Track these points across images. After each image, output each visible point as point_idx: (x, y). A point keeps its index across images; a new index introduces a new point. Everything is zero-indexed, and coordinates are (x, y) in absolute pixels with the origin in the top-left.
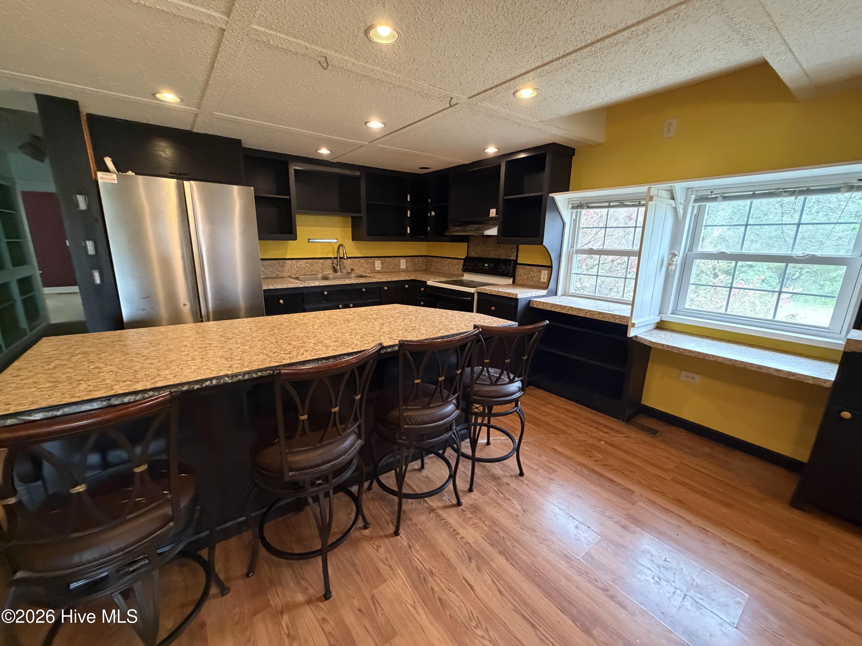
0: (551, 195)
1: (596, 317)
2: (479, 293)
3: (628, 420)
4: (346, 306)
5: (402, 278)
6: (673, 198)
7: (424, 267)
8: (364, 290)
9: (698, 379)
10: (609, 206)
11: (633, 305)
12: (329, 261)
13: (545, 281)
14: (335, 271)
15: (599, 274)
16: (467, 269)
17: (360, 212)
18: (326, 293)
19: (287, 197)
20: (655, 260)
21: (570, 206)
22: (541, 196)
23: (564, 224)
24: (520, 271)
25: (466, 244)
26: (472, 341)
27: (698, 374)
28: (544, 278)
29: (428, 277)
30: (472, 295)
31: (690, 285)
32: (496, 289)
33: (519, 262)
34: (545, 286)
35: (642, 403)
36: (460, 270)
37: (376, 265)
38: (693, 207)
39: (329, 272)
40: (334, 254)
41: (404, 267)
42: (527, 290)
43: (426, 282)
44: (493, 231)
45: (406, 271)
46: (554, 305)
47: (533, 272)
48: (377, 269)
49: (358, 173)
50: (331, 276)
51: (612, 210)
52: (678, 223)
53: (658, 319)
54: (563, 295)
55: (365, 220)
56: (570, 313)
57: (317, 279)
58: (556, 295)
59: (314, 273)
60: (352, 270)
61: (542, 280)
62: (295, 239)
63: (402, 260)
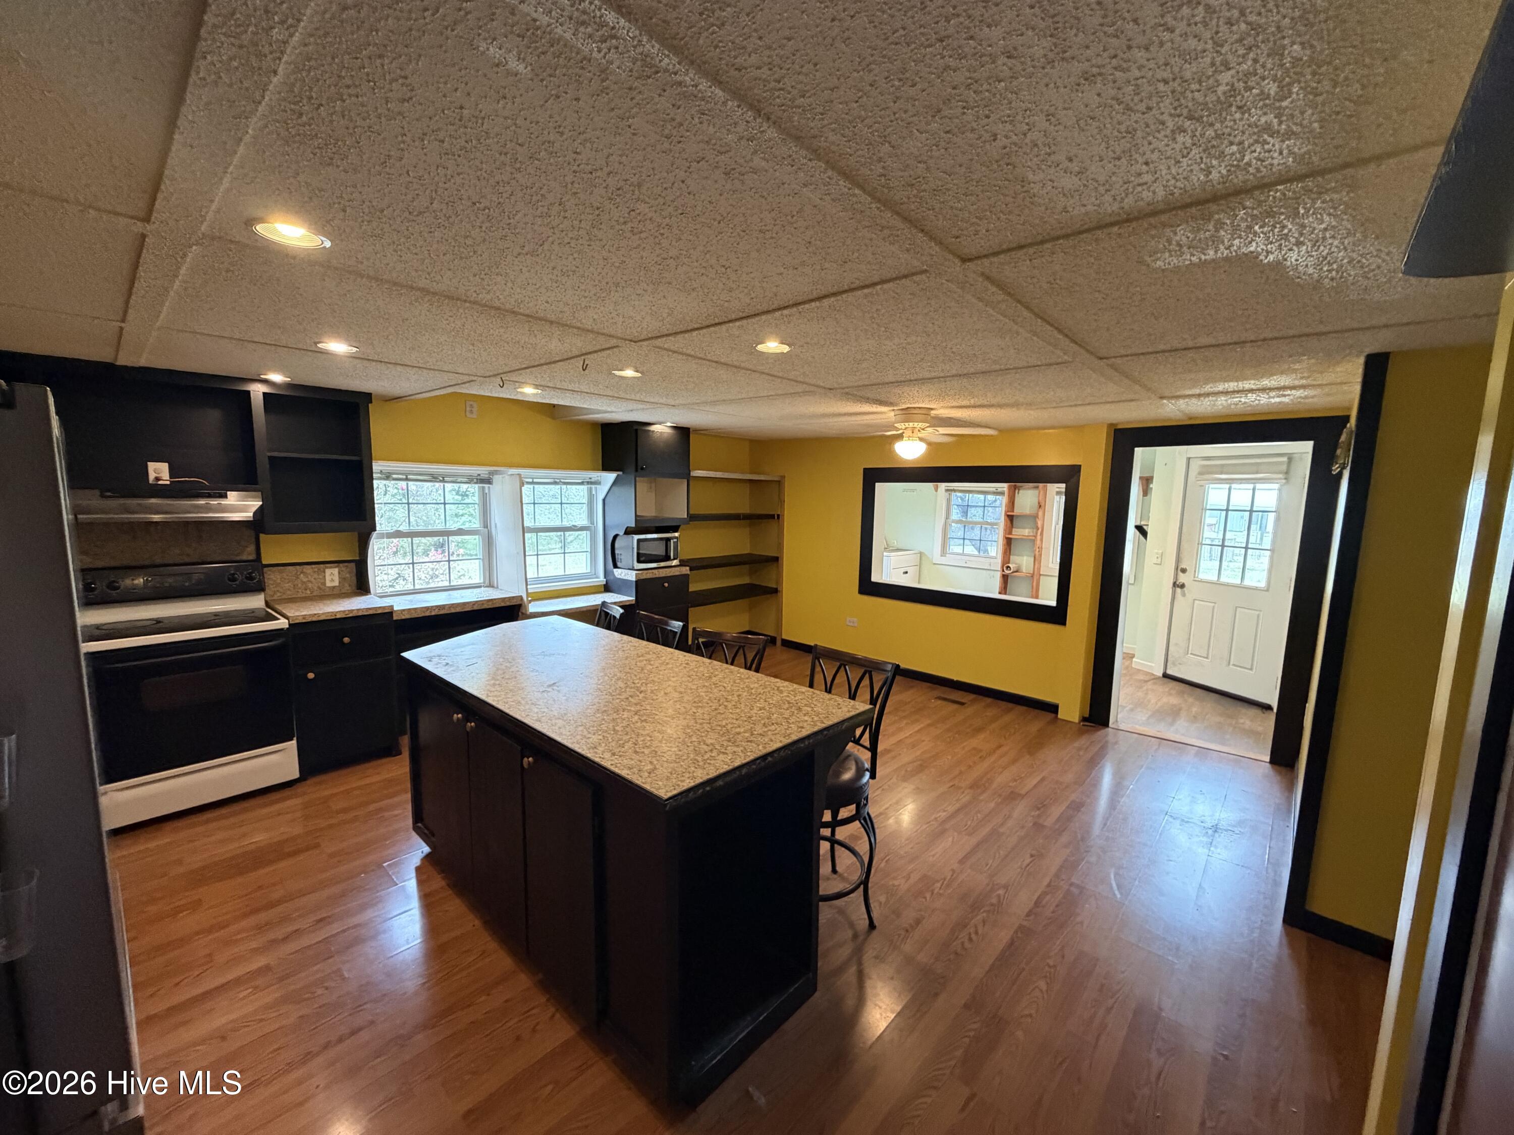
13: (336, 584)
24: (272, 577)
28: (332, 581)
33: (265, 562)
47: (306, 575)
61: (329, 584)
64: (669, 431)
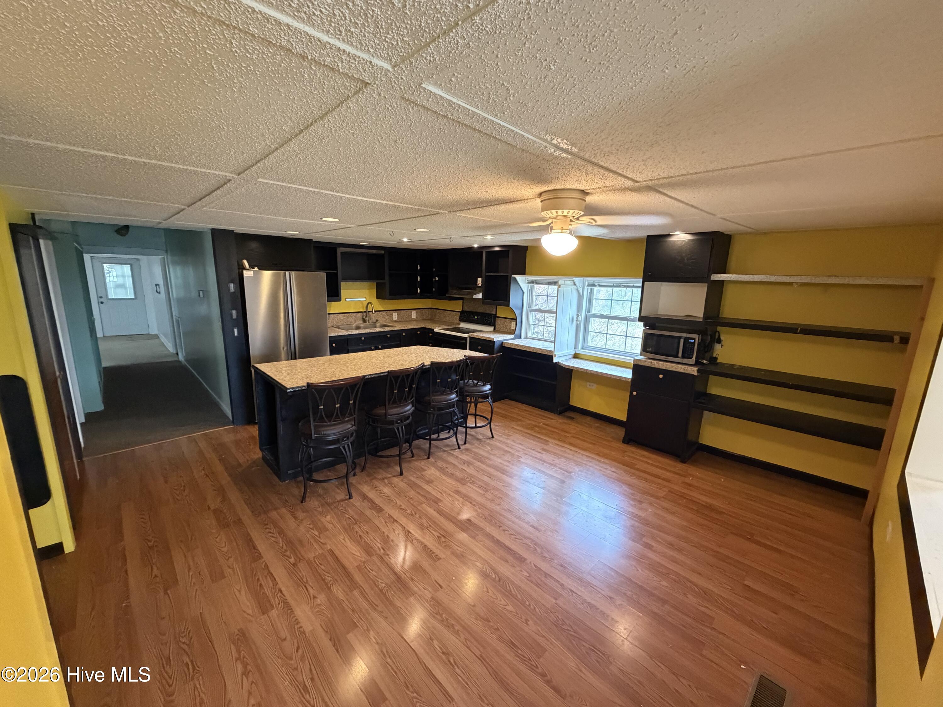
0: (513, 276)
1: (538, 352)
2: (471, 338)
3: (560, 413)
4: (377, 348)
5: (415, 327)
6: (575, 284)
7: (430, 316)
8: (389, 336)
9: (595, 386)
11: (554, 343)
12: (359, 314)
13: (514, 329)
14: (364, 321)
16: (462, 319)
17: (384, 279)
18: (363, 338)
19: (335, 272)
20: (568, 318)
21: (527, 282)
22: (508, 276)
23: (523, 292)
24: (498, 321)
25: (462, 302)
26: (463, 363)
27: (594, 383)
29: (434, 325)
30: (465, 339)
31: (590, 333)
32: (481, 335)
33: (497, 315)
34: (513, 332)
35: (570, 404)
36: (458, 320)
37: (394, 317)
38: (588, 289)
39: (360, 322)
40: (363, 308)
41: (415, 317)
42: (501, 335)
43: (433, 330)
44: (480, 296)
45: (416, 320)
46: (517, 345)
48: (394, 319)
49: (383, 252)
50: (362, 325)
51: (550, 286)
52: (580, 297)
53: (574, 353)
54: (526, 338)
55: (387, 286)
56: (525, 349)
57: (352, 329)
58: (520, 338)
59: (349, 323)
60: (377, 320)
61: (512, 328)
62: (340, 300)
63: (413, 312)
64: (686, 238)
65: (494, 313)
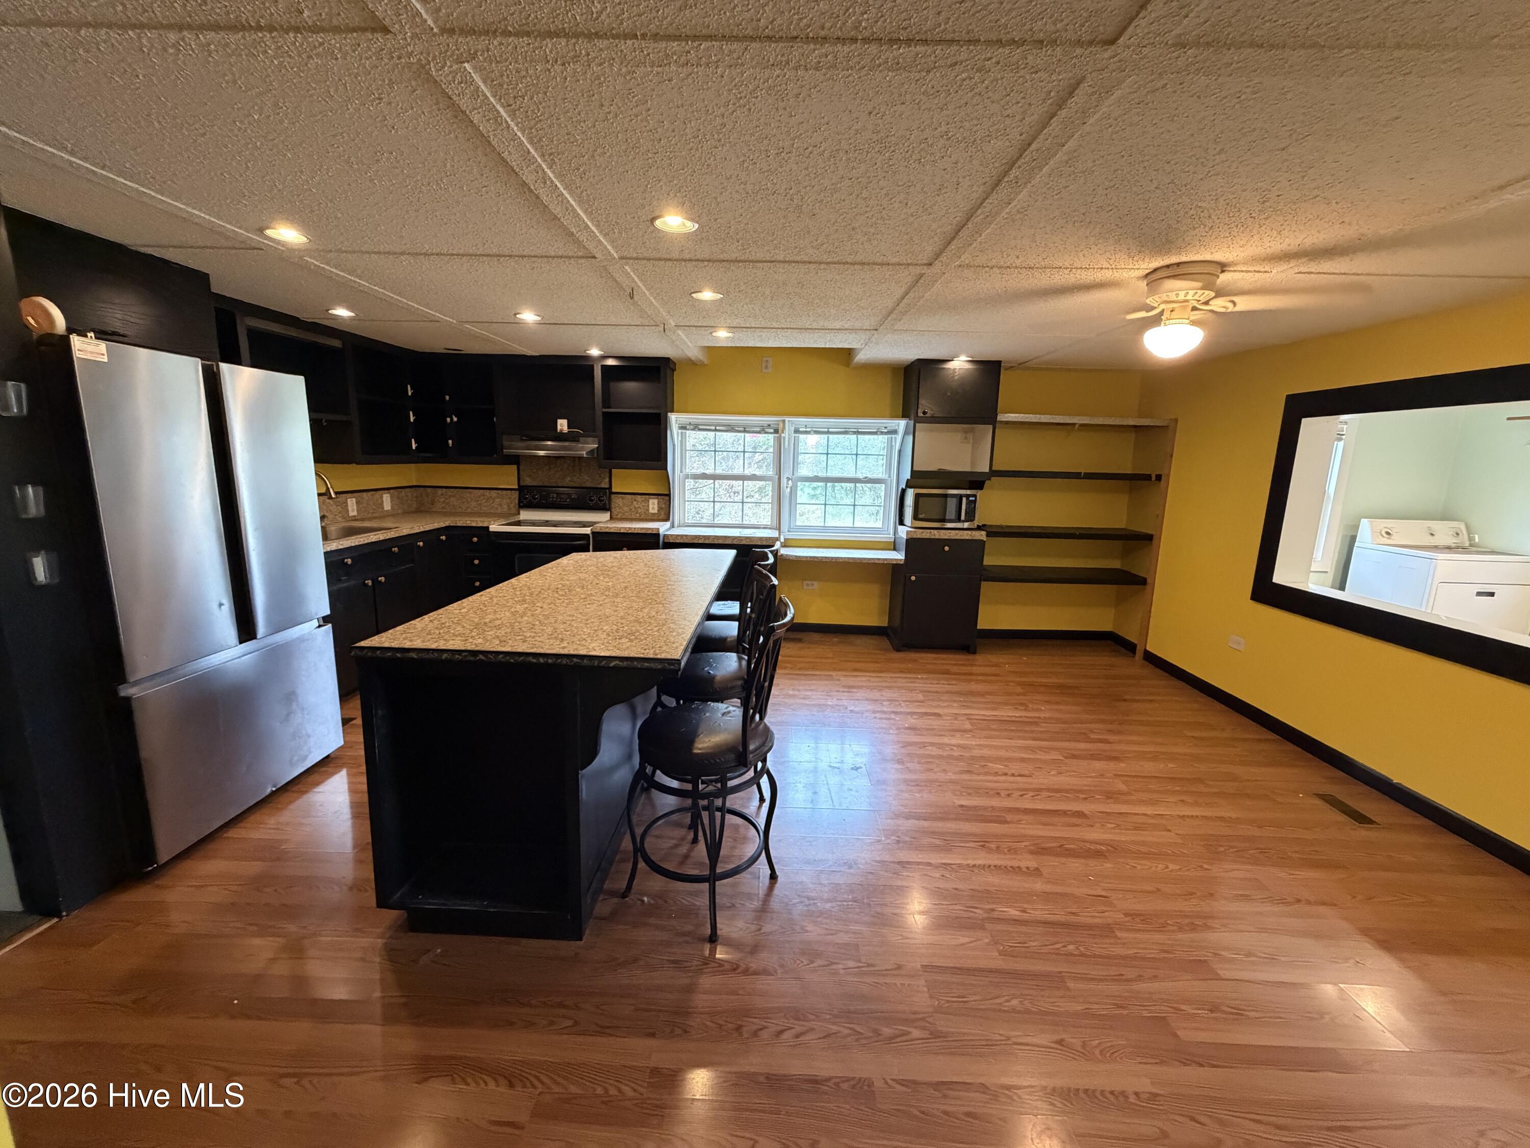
0: (669, 414)
1: (744, 542)
2: (597, 534)
5: (436, 526)
7: (416, 505)
8: (395, 550)
9: (816, 584)
10: (716, 430)
13: (656, 511)
15: (716, 500)
16: (526, 504)
17: (348, 414)
18: (348, 562)
21: (677, 426)
22: (659, 414)
23: (674, 445)
24: (617, 501)
25: (515, 467)
27: (814, 580)
28: (653, 508)
30: (586, 537)
31: (798, 505)
33: (614, 490)
37: (350, 508)
38: (793, 437)
41: (389, 508)
43: (488, 528)
45: (392, 515)
47: (638, 502)
48: (351, 514)
49: (336, 343)
51: (718, 434)
54: (680, 525)
55: (356, 428)
56: (716, 542)
58: (673, 525)
61: (651, 511)
63: (383, 497)
64: (968, 366)
65: (605, 485)
